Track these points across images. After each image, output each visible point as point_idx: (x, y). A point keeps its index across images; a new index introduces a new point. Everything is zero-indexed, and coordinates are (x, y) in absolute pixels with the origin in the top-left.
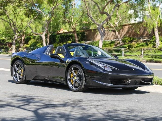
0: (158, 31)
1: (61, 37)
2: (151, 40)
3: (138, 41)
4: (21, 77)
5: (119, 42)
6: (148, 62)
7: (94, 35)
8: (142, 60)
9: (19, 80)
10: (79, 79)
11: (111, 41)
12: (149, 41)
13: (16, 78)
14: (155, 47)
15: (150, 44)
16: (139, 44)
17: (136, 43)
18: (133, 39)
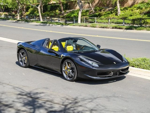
0: (119, 4)
1: (51, 7)
2: (114, 9)
3: (105, 10)
4: (26, 62)
5: (92, 10)
6: (114, 28)
7: (74, 6)
8: (109, 27)
9: (24, 65)
10: (72, 72)
11: (86, 10)
12: (113, 10)
13: (22, 63)
14: (117, 15)
15: (114, 13)
16: (106, 12)
17: (104, 12)
18: (102, 8)
